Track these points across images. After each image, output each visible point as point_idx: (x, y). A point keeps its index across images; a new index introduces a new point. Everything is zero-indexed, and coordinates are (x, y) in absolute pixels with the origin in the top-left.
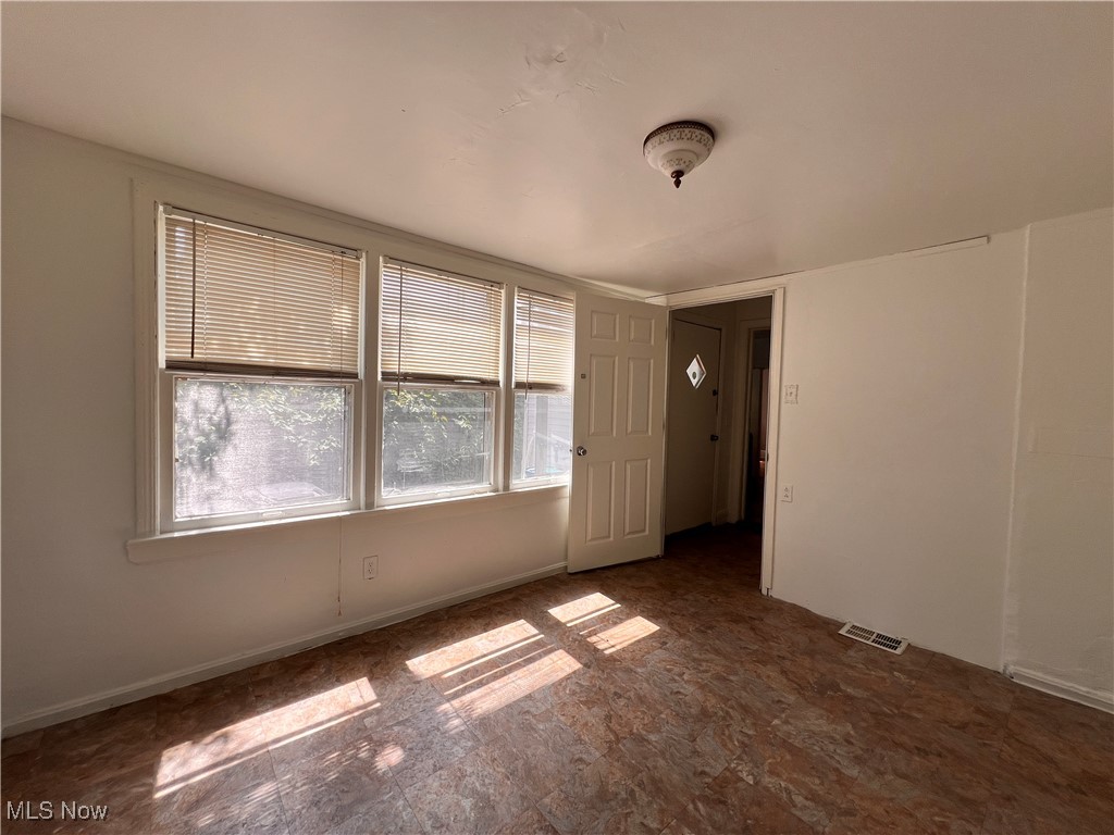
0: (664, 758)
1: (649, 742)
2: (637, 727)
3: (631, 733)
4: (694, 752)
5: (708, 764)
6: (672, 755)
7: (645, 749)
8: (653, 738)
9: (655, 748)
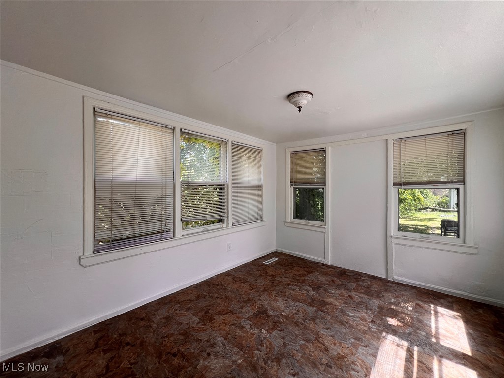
0: (295, 334)
1: (304, 340)
2: (311, 346)
3: (312, 343)
4: (284, 338)
5: (278, 334)
6: (293, 336)
7: (304, 336)
8: (303, 342)
9: (300, 338)
